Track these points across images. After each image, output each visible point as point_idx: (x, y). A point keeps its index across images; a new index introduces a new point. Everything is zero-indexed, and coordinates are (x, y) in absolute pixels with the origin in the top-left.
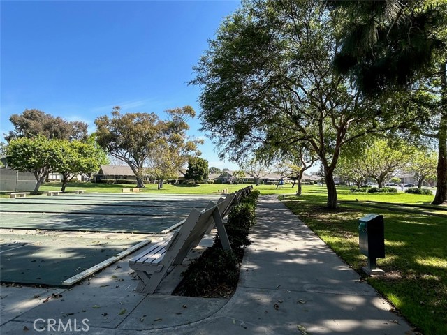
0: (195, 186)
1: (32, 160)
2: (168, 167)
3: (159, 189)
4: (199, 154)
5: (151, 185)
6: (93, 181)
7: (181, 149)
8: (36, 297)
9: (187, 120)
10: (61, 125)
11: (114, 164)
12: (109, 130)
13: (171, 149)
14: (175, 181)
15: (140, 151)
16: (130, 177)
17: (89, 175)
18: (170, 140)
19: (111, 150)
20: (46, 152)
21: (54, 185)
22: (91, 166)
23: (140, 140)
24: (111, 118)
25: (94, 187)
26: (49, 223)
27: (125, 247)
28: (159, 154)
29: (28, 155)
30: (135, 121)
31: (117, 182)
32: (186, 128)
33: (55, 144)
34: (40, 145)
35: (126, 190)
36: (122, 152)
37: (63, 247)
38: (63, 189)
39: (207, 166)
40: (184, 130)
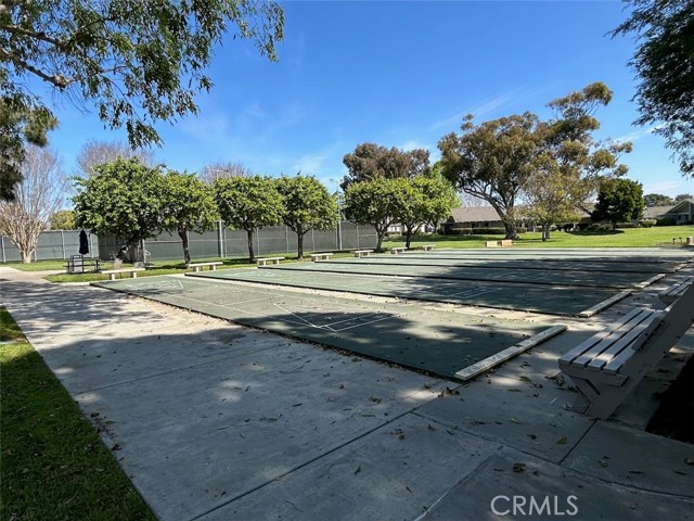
0: (613, 232)
1: (372, 209)
2: (559, 202)
3: (544, 240)
4: (622, 171)
5: (528, 235)
6: (440, 232)
7: (582, 167)
8: (427, 388)
9: (594, 110)
10: (397, 158)
11: (469, 205)
12: (458, 153)
13: (564, 170)
14: (572, 226)
15: (509, 181)
16: (494, 223)
17: (435, 224)
18: (560, 154)
19: (463, 185)
20: (386, 196)
21: (394, 241)
22: (440, 210)
23: (508, 161)
24: (460, 135)
25: (443, 240)
26: (406, 289)
27: (526, 333)
28: (541, 181)
29: (367, 202)
30: (498, 131)
31: (475, 232)
32: (593, 126)
33: (394, 185)
34: (379, 188)
35: (493, 244)
36: (479, 186)
37: (435, 324)
38: (407, 245)
39: (641, 193)
40: (588, 132)
